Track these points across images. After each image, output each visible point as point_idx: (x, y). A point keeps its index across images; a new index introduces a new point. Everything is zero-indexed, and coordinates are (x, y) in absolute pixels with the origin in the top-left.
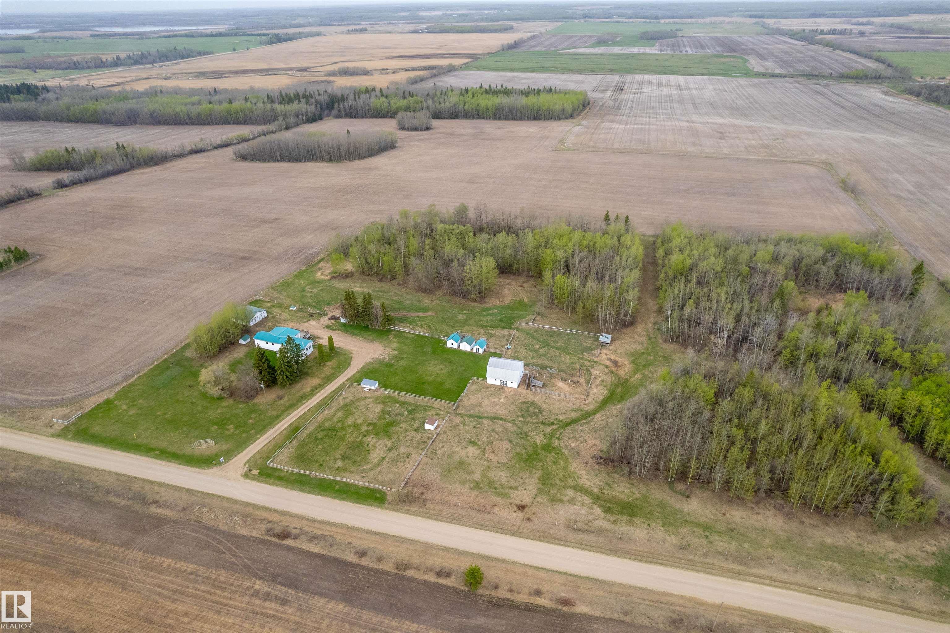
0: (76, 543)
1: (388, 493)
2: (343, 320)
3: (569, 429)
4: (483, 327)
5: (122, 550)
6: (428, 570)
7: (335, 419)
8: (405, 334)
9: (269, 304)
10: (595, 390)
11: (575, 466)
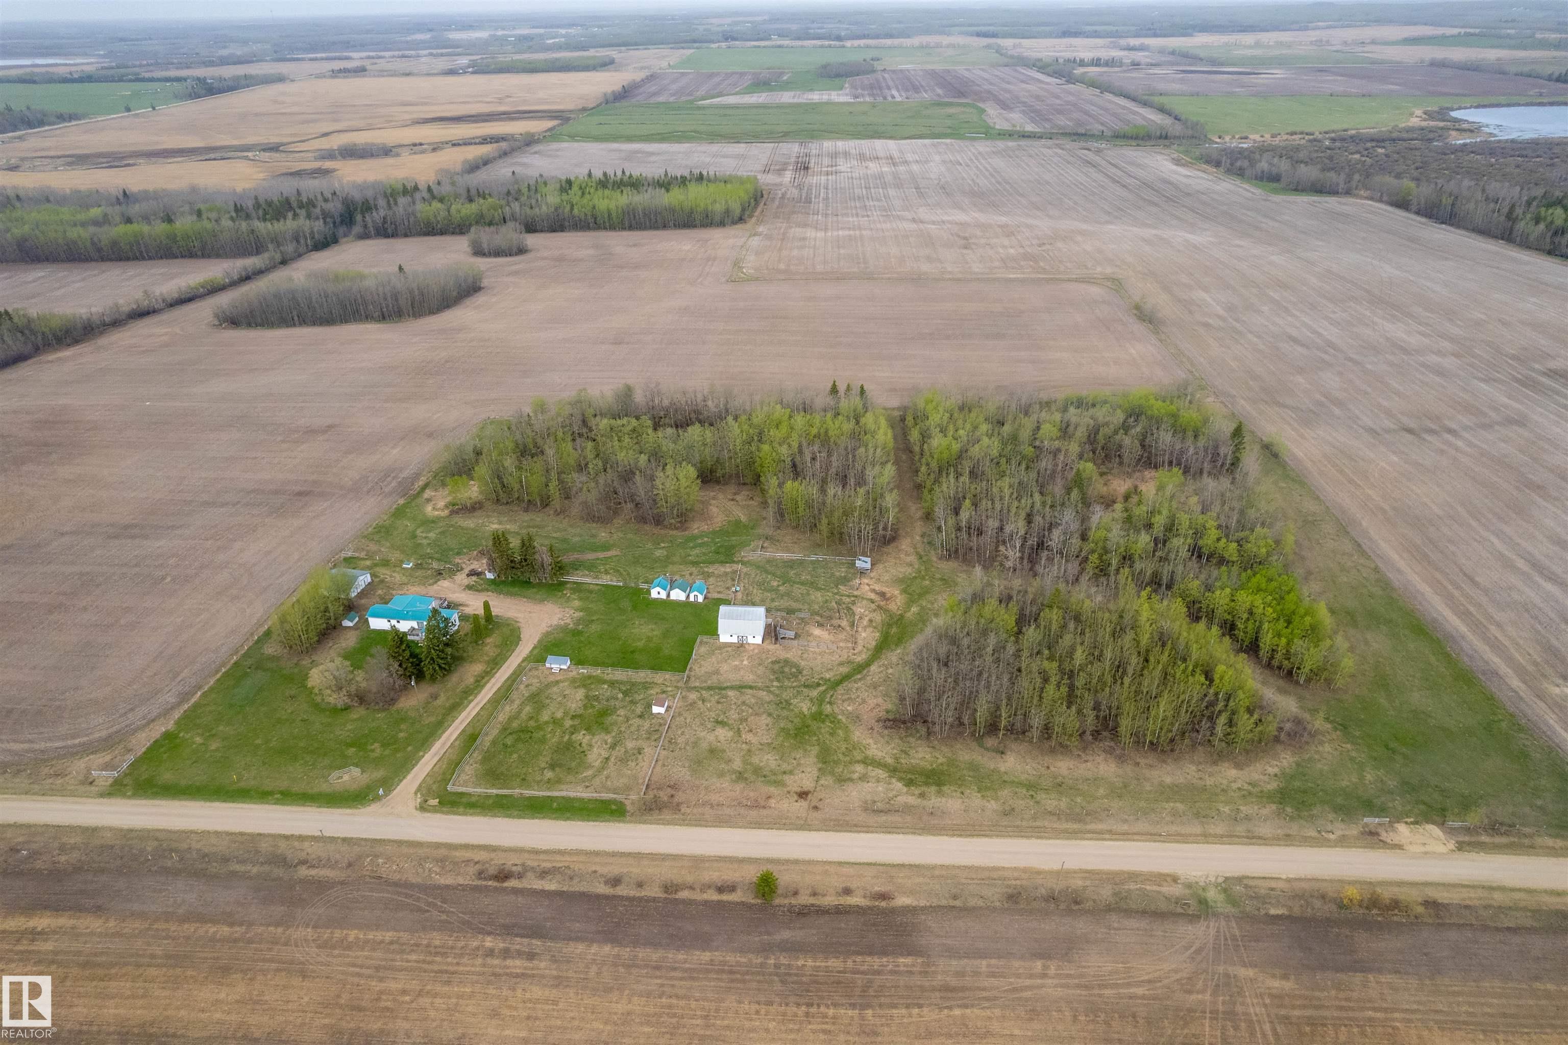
0: (207, 932)
1: (627, 802)
2: (490, 576)
3: (840, 690)
4: (695, 564)
5: (280, 930)
6: (705, 887)
7: (523, 715)
8: (587, 586)
9: (368, 563)
10: (864, 635)
11: (858, 734)
